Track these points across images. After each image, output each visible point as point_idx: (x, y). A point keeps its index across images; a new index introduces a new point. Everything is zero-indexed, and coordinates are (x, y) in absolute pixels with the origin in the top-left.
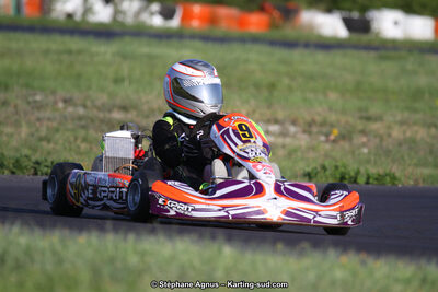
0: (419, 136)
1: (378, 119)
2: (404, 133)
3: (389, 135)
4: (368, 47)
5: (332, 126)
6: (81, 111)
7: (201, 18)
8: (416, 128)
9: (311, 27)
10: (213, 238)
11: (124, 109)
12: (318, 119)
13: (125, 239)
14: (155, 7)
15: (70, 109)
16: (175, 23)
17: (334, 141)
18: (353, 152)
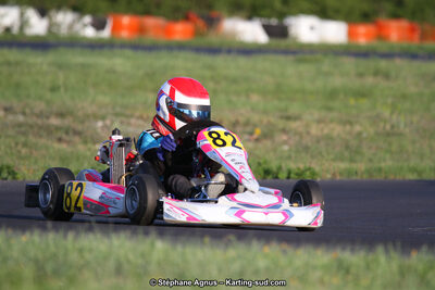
0: (335, 134)
1: (297, 118)
2: (322, 130)
3: (308, 133)
4: (286, 52)
5: (255, 126)
6: (21, 118)
7: (130, 28)
8: (332, 126)
9: (234, 34)
10: (146, 234)
11: (61, 115)
12: (242, 120)
13: (65, 236)
14: (88, 19)
15: (11, 117)
16: (106, 33)
17: (257, 140)
18: (275, 150)
